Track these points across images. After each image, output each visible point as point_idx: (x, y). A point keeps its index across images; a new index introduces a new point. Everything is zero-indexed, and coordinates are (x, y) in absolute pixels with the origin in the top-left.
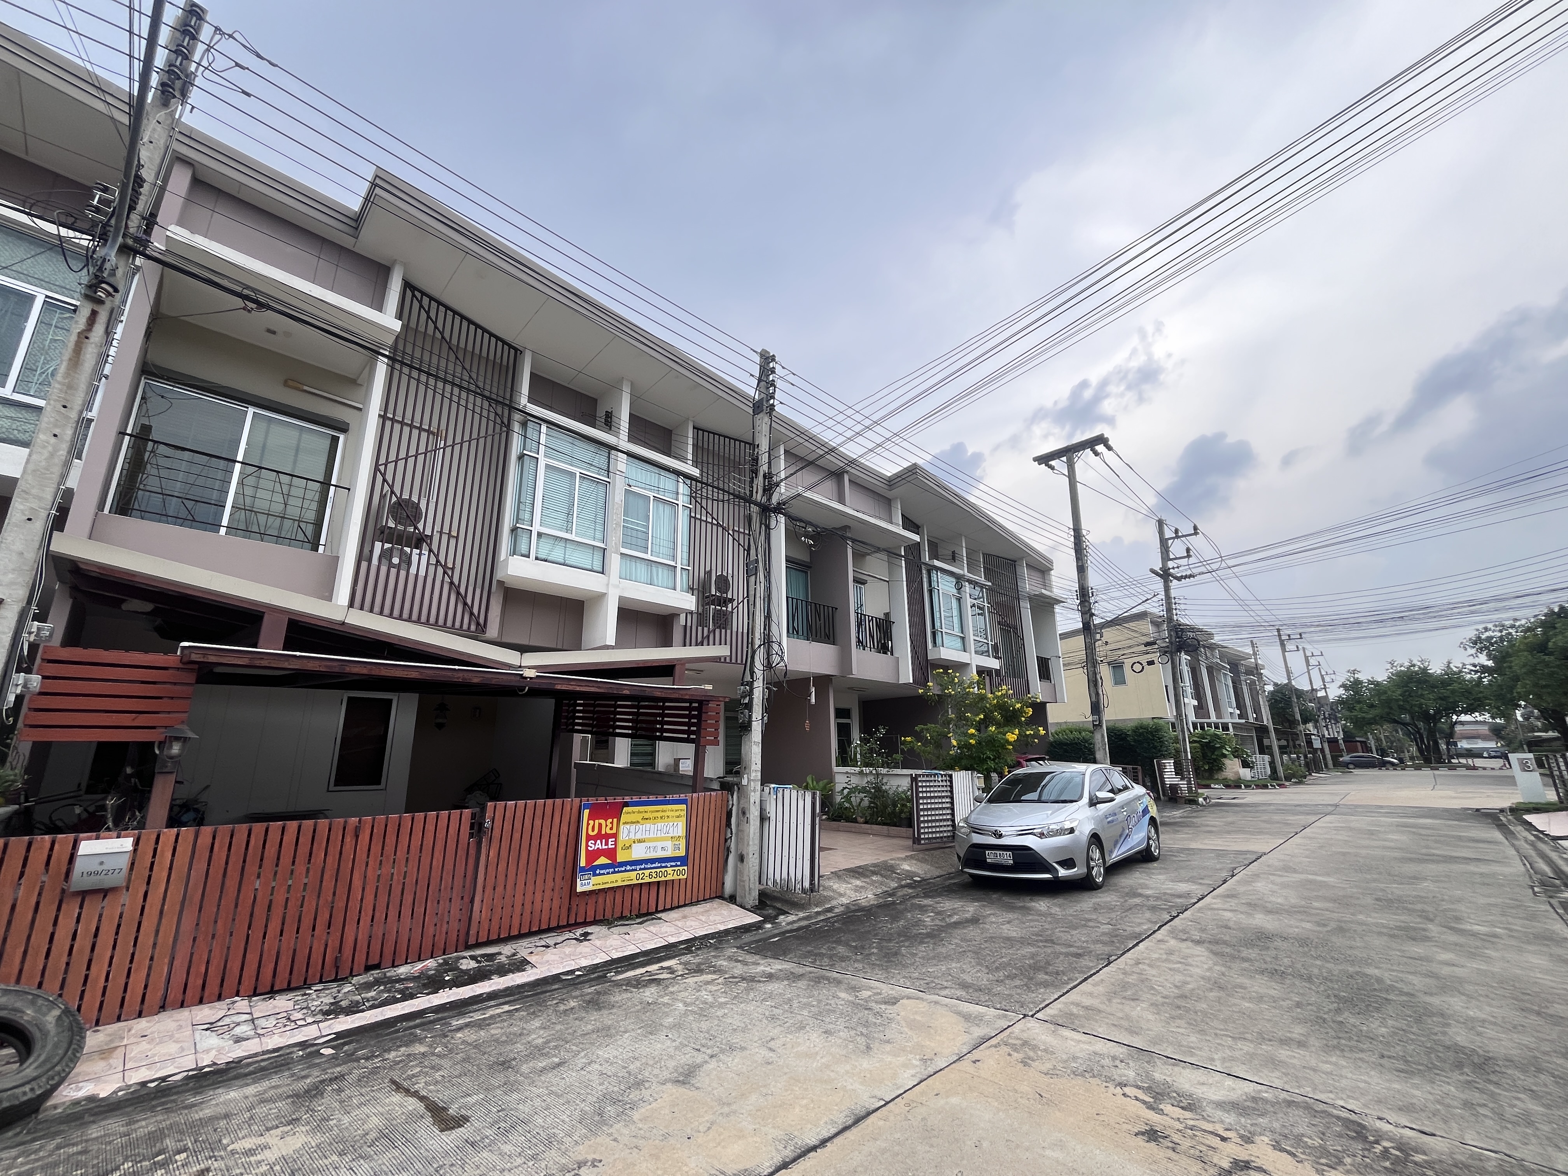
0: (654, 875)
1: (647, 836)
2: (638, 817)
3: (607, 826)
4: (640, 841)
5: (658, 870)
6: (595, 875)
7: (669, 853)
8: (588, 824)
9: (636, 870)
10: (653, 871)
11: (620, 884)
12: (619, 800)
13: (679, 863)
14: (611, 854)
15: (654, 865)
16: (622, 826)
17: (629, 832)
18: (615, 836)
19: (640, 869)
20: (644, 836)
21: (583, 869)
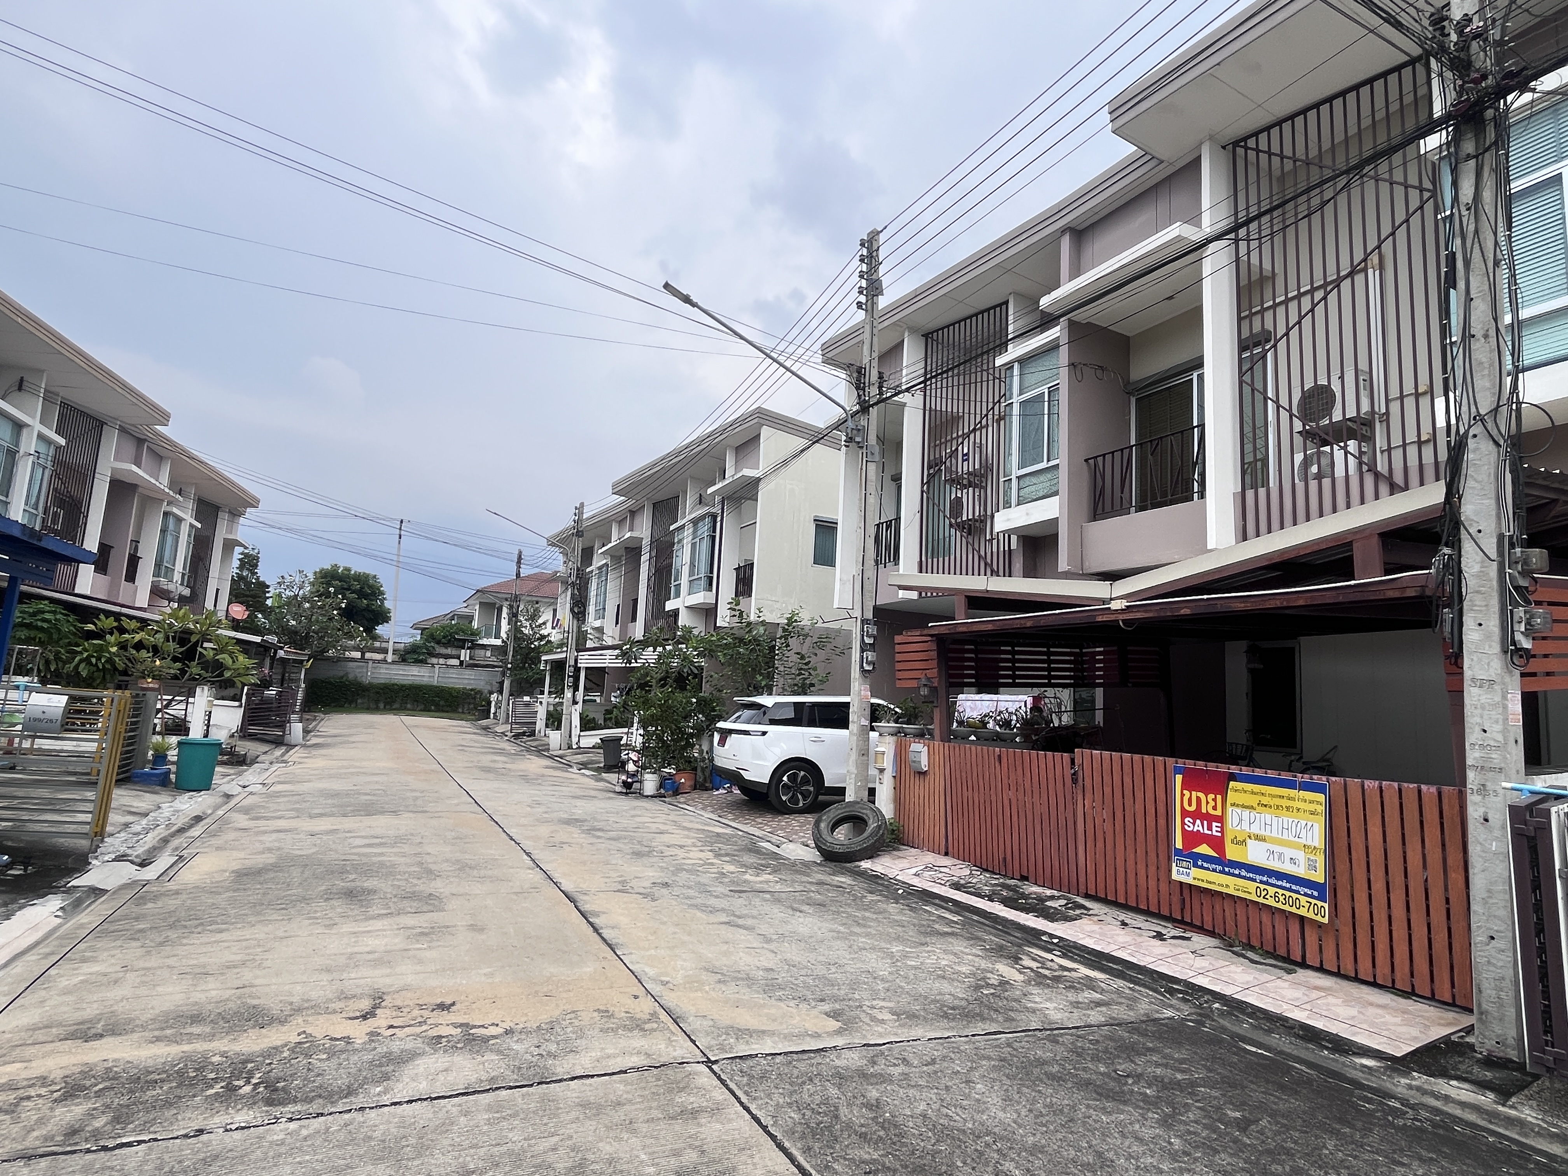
0: (1282, 899)
1: (1268, 833)
2: (1253, 800)
3: (1209, 803)
4: (1258, 838)
5: (1288, 894)
6: (1196, 865)
7: (1300, 871)
8: (1183, 795)
9: (1254, 880)
10: (1281, 891)
11: (1231, 891)
12: (1223, 768)
13: (1316, 894)
14: (1218, 843)
15: (1280, 883)
16: (1229, 809)
17: (1241, 820)
18: (1220, 819)
19: (1261, 882)
20: (1262, 833)
21: (1178, 852)
